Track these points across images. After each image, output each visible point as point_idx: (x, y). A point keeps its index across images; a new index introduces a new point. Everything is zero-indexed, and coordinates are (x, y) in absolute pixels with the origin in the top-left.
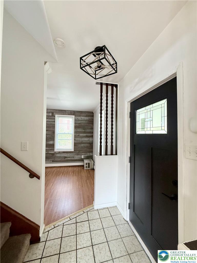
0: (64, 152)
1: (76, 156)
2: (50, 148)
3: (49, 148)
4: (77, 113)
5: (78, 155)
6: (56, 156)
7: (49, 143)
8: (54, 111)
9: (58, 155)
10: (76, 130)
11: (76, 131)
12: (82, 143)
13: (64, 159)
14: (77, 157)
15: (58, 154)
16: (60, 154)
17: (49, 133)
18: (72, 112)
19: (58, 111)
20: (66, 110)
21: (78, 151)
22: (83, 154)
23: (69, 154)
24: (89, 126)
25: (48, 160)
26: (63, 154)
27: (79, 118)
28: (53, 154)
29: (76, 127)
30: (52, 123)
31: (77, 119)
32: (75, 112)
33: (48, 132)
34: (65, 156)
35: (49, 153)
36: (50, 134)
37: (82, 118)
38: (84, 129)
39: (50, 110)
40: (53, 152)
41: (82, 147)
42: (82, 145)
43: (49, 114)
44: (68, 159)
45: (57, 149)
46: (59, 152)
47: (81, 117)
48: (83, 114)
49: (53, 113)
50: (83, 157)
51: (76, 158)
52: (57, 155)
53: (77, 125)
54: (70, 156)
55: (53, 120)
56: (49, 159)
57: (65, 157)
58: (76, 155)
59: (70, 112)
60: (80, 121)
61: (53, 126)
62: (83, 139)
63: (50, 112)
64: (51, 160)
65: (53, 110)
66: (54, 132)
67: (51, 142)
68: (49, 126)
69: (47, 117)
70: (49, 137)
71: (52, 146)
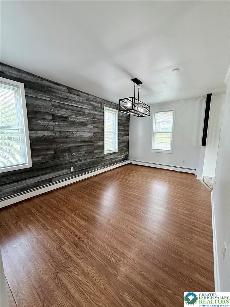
0: (111, 154)
1: (119, 157)
2: (101, 151)
3: (99, 150)
6: (105, 159)
8: (103, 101)
9: (107, 158)
10: (120, 127)
12: (122, 142)
13: (112, 161)
16: (108, 156)
18: (116, 105)
19: (106, 102)
20: (112, 103)
21: (120, 151)
22: (123, 153)
24: (127, 124)
25: (99, 165)
28: (103, 157)
30: (101, 117)
34: (112, 158)
36: (100, 132)
38: (124, 127)
39: (99, 99)
40: (103, 155)
41: (123, 146)
42: (123, 144)
45: (106, 151)
46: (108, 154)
49: (102, 104)
50: (123, 156)
51: (119, 159)
53: (120, 121)
54: (115, 157)
55: (102, 114)
56: (100, 164)
58: (119, 155)
60: (121, 117)
61: (102, 122)
62: (123, 138)
64: (101, 165)
66: (103, 130)
67: (101, 143)
68: (98, 121)
69: (97, 109)
70: (99, 136)
71: (102, 147)
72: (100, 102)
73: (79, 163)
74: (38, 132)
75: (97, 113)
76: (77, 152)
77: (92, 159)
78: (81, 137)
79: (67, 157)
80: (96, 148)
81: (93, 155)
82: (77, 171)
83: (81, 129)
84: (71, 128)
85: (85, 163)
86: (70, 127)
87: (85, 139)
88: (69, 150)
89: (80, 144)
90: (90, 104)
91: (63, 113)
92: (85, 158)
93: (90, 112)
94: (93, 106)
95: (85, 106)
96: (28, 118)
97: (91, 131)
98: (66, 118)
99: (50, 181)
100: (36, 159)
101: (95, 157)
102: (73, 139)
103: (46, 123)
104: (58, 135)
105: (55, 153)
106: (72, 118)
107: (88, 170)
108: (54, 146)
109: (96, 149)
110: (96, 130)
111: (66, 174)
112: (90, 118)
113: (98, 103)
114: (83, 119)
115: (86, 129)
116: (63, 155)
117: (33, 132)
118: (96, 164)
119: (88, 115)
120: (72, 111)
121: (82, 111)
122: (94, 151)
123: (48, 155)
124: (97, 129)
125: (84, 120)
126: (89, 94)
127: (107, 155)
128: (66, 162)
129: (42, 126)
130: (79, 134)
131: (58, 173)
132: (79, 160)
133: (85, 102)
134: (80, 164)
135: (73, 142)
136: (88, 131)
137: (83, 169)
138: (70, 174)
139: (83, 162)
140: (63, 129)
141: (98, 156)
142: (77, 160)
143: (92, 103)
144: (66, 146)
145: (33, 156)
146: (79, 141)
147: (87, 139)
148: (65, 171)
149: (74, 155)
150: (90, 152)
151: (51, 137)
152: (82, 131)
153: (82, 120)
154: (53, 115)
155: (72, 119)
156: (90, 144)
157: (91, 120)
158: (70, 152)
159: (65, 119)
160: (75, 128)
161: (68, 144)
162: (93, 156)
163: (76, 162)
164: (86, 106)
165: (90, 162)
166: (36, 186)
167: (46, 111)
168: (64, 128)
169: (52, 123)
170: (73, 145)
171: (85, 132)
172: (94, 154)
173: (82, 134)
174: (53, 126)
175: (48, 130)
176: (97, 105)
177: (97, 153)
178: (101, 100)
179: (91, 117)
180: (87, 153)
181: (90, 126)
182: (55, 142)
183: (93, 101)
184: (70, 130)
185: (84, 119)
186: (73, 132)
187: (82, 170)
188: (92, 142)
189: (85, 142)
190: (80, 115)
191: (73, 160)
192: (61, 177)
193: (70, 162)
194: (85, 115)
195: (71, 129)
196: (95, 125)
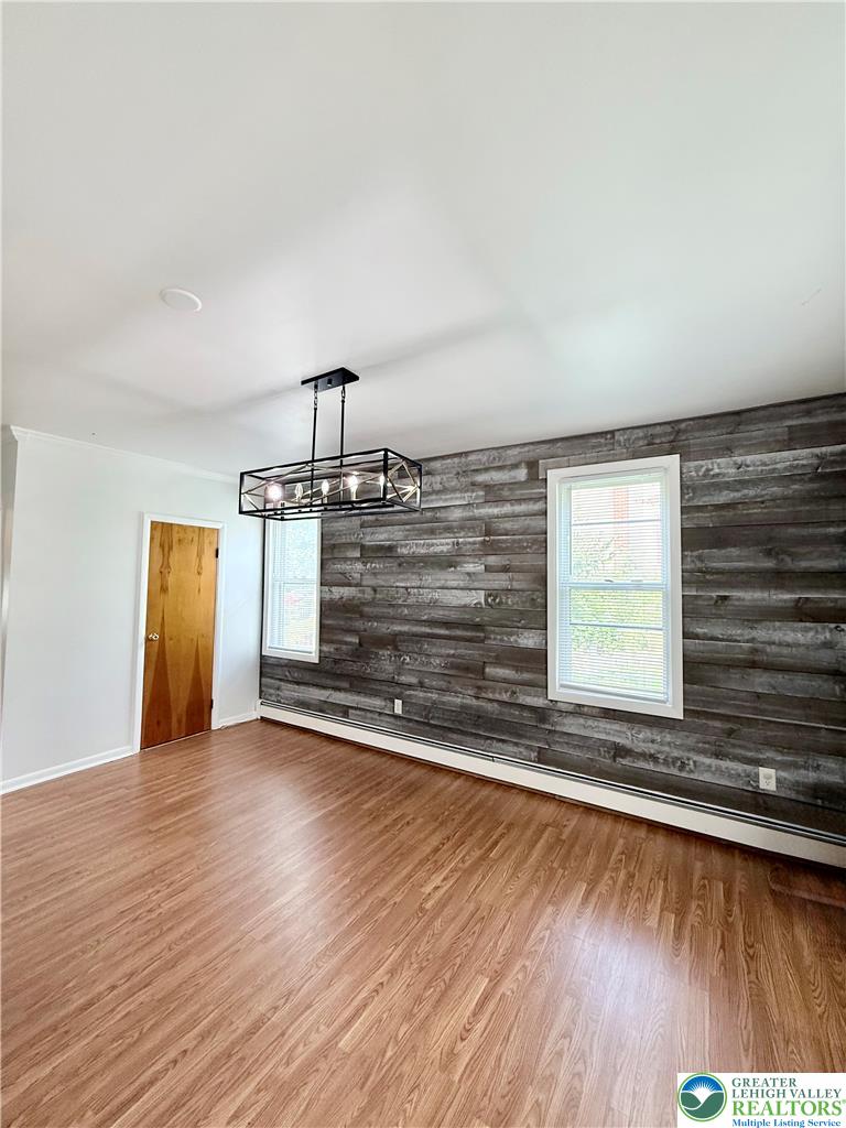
0: (609, 714)
1: (708, 761)
2: (526, 676)
3: (517, 669)
4: (704, 428)
5: (718, 755)
6: (558, 728)
7: (519, 641)
8: (542, 450)
9: (572, 726)
10: (700, 558)
11: (699, 565)
12: (753, 665)
13: (614, 758)
14: (710, 770)
15: (569, 720)
16: (582, 721)
17: (516, 585)
18: (658, 430)
19: (568, 444)
20: (612, 432)
21: (717, 724)
22: (770, 754)
23: (646, 733)
25: (516, 744)
26: (604, 724)
27: (722, 466)
28: (542, 714)
29: (693, 539)
30: (528, 522)
31: (705, 475)
32: (683, 426)
33: (511, 580)
34: (618, 740)
35: (520, 701)
36: (523, 591)
37: (749, 459)
38: (769, 553)
39: (516, 451)
40: (539, 702)
41: (758, 696)
42: (761, 682)
43: (513, 473)
44: (641, 764)
45: (562, 686)
46: (579, 705)
47: (739, 459)
48: (757, 431)
49: (532, 465)
50: (768, 779)
51: (707, 777)
52: (565, 721)
53: (706, 520)
54: (652, 748)
55: (538, 506)
56: (520, 736)
57: (620, 751)
58: (703, 752)
59: (645, 437)
60: (728, 486)
61: (535, 542)
62: (762, 633)
63: (518, 459)
64: (528, 747)
65: (532, 443)
66: (542, 580)
67: (528, 640)
68: (514, 541)
69: (506, 493)
70: (515, 607)
71: (537, 661)
72: (520, 463)
73: (421, 694)
74: (334, 589)
75: (507, 509)
76: (416, 656)
77: (477, 698)
78: (434, 604)
79: (385, 663)
80: (497, 657)
81: (480, 683)
82: (410, 720)
83: (433, 578)
84: (401, 576)
85: (443, 703)
86: (400, 573)
87: (446, 613)
88: (393, 641)
89: (428, 630)
90: (473, 484)
91: (382, 537)
92: (443, 684)
93: (471, 514)
94: (487, 487)
95: (452, 499)
96: (322, 560)
97: (476, 585)
98: (391, 548)
99: (344, 712)
100: (325, 648)
101: (491, 696)
102: (406, 612)
103: (346, 567)
104: (369, 594)
105: (360, 644)
106: (406, 545)
107: (455, 736)
108: (359, 624)
109: (499, 661)
110: (500, 581)
111: (380, 714)
112: (470, 534)
113: (515, 466)
114: (442, 545)
115: (451, 577)
116: (377, 654)
117: (326, 588)
118: (492, 730)
119: (462, 528)
120: (408, 527)
121: (440, 518)
122: (487, 670)
123: (346, 643)
124: (504, 576)
125: (445, 548)
126: (466, 454)
127: (571, 708)
128: (384, 676)
129: (339, 576)
130: (427, 595)
131: (363, 699)
132: (421, 685)
133: (453, 484)
134: (426, 699)
135: (405, 620)
136: (462, 584)
137: (432, 722)
138: (392, 720)
139: (434, 696)
140: (380, 581)
141: (505, 697)
142: (414, 680)
143: (480, 478)
144: (385, 628)
145: (322, 641)
146: (425, 617)
147: (453, 616)
148: (377, 703)
149: (408, 664)
150: (467, 669)
151: (355, 602)
152: (438, 585)
153: (438, 549)
154: (363, 547)
155: (405, 551)
156: (469, 634)
157: (474, 543)
158: (396, 648)
159: (387, 551)
160: (414, 577)
161: (392, 623)
162: (479, 688)
163: (410, 686)
164: (457, 498)
165: (463, 707)
166: (322, 709)
167: (349, 541)
168: (383, 577)
169: (359, 566)
170: (405, 628)
171: (447, 588)
172: (487, 683)
173: (436, 595)
174: (362, 575)
175: (350, 585)
176: (504, 477)
177: (505, 681)
178: (532, 447)
179: (475, 532)
180: (453, 666)
181: (470, 568)
182: (362, 615)
183: (487, 470)
184: (398, 584)
185: (448, 544)
186: (407, 588)
187: (428, 724)
188: (478, 627)
189: (447, 624)
190: (432, 532)
191: (404, 679)
192: (369, 715)
193: (392, 682)
194: (449, 529)
195: (403, 580)
196: (492, 560)
